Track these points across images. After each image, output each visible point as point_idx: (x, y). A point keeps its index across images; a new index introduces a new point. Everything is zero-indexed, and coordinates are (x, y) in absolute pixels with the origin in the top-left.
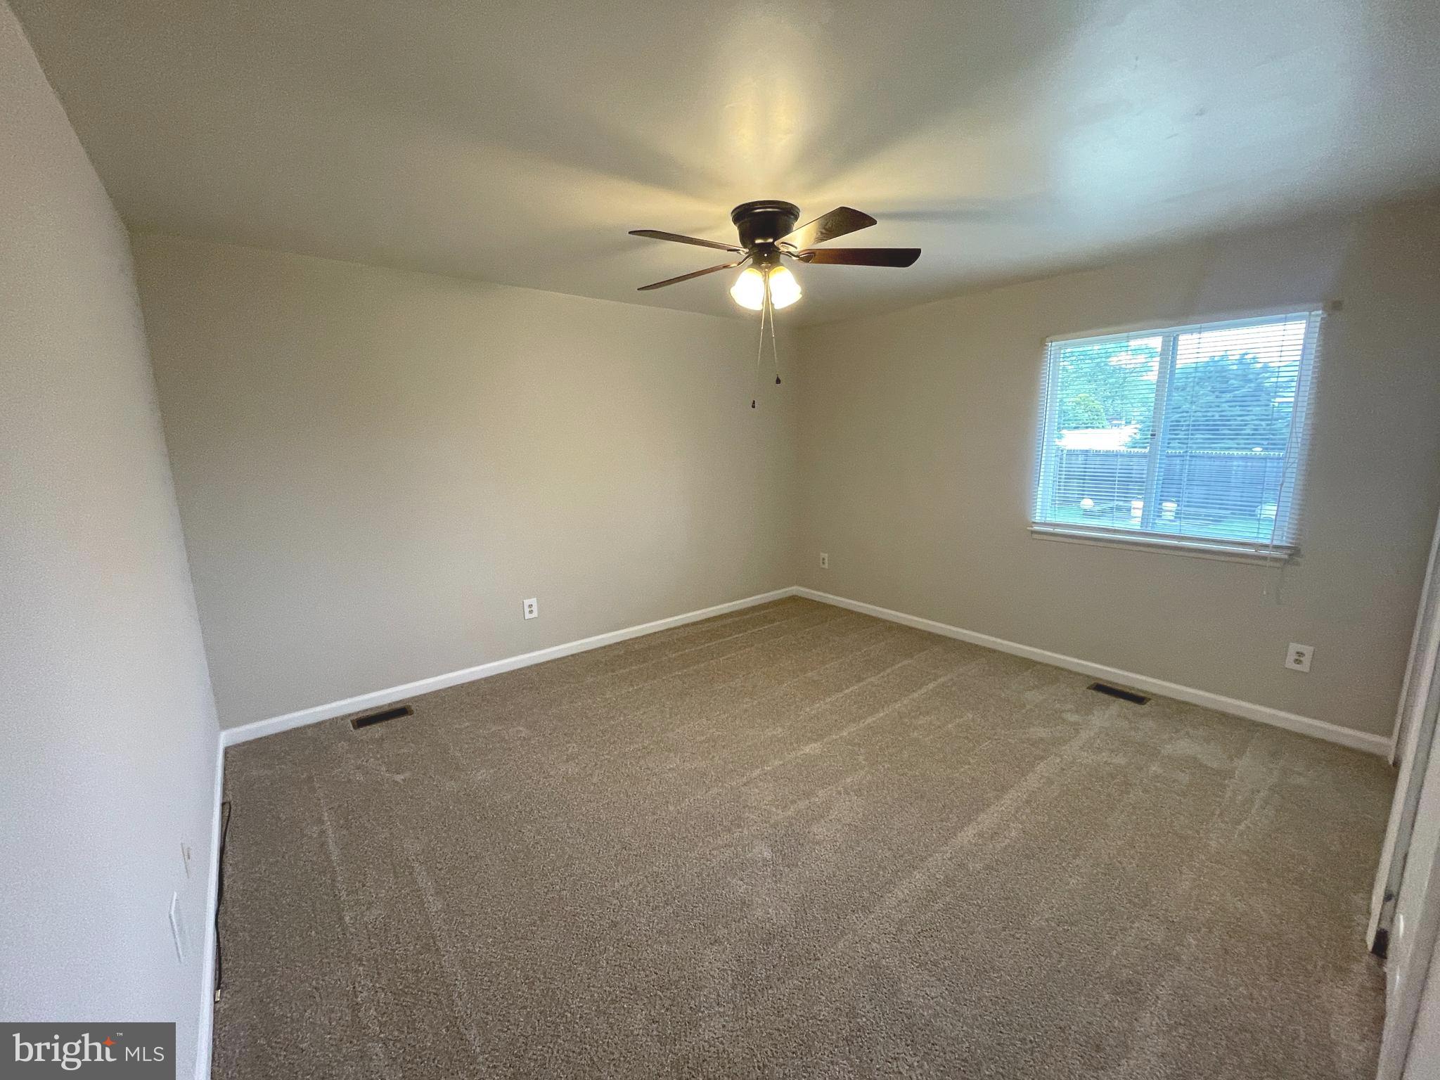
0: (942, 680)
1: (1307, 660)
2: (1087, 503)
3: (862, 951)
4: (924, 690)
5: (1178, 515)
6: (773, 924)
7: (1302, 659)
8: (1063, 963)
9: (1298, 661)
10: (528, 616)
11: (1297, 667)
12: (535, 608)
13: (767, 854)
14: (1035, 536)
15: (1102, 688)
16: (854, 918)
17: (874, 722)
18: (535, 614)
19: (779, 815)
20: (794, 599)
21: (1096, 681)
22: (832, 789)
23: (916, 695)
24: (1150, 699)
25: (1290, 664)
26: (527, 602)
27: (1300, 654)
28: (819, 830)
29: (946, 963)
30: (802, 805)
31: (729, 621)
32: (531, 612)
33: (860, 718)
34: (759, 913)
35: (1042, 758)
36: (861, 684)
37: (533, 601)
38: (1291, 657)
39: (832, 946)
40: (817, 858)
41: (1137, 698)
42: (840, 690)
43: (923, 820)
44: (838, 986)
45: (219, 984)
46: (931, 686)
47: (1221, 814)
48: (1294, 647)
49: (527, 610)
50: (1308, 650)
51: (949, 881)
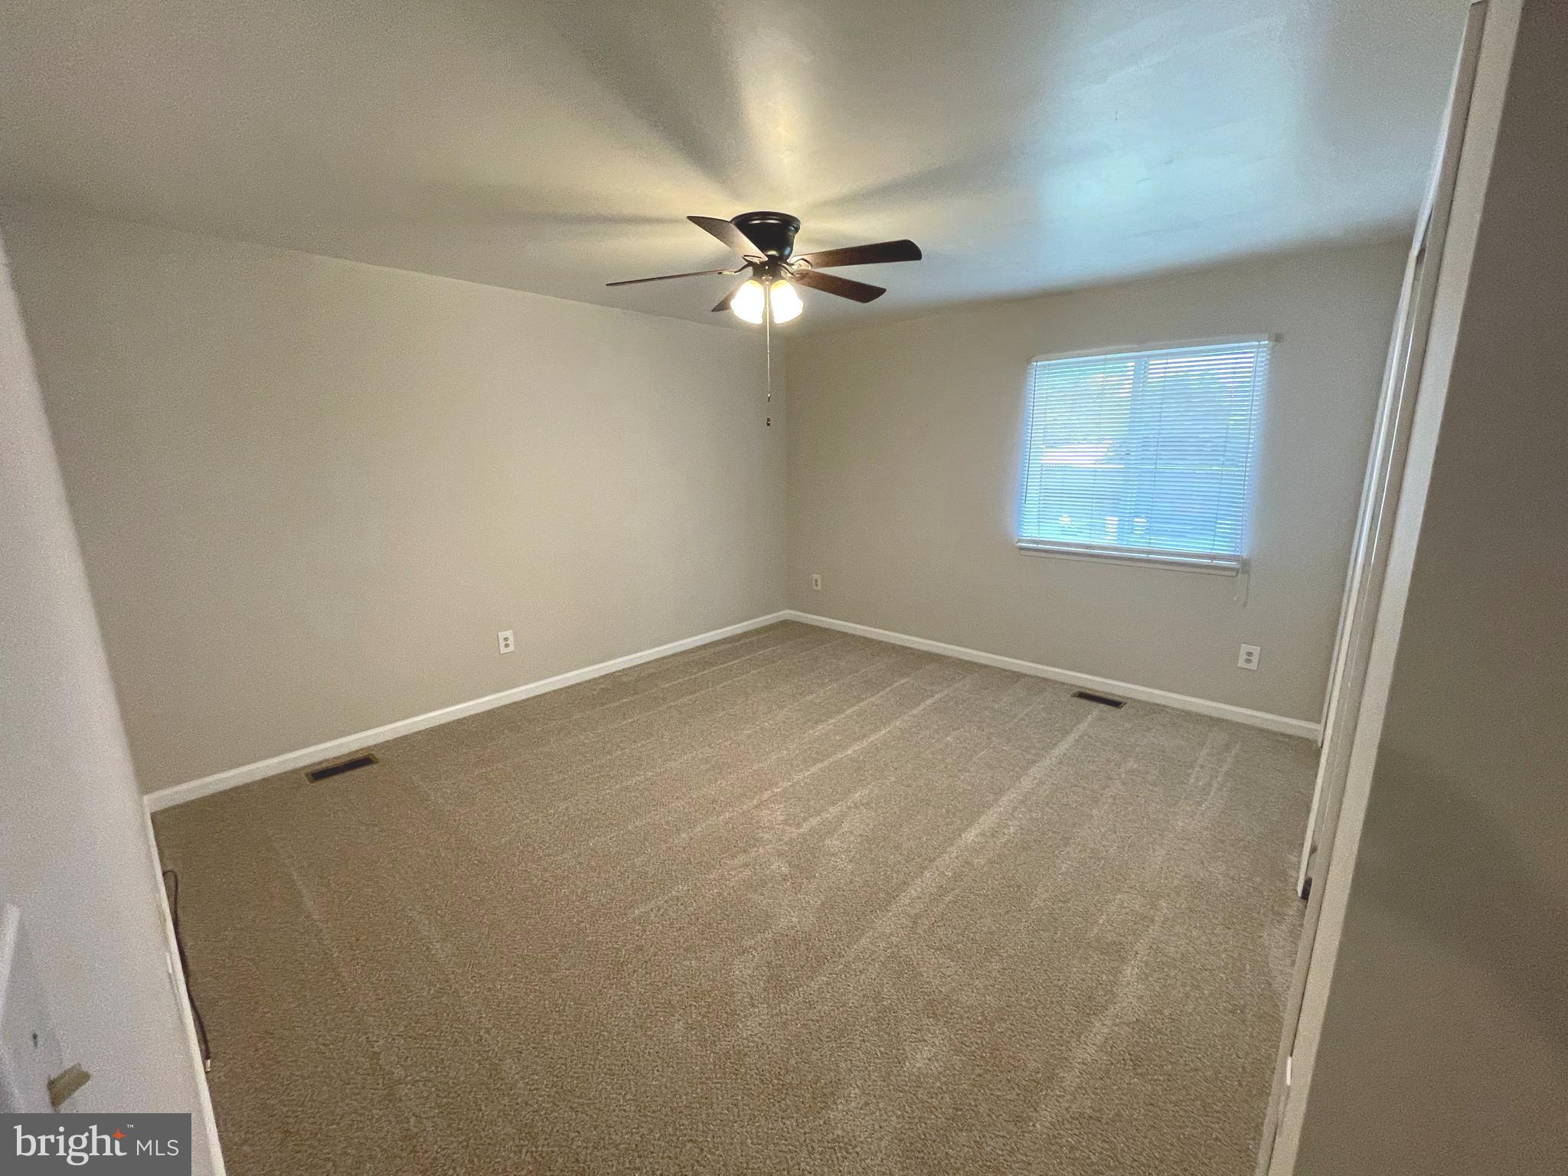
0: (937, 696)
1: (1255, 659)
2: (1065, 520)
3: (882, 945)
4: (922, 707)
5: (1149, 531)
6: (797, 931)
7: (1250, 658)
8: (1059, 934)
9: (1248, 661)
10: (503, 650)
11: (1247, 666)
12: (511, 642)
13: (785, 869)
14: (1022, 552)
15: (1085, 696)
16: (873, 917)
17: (877, 740)
18: (511, 648)
19: (793, 832)
20: (785, 623)
21: (1081, 690)
22: (841, 805)
23: (915, 712)
24: (1126, 703)
25: (1241, 663)
26: (502, 635)
27: (1250, 654)
28: (832, 843)
29: (959, 946)
30: (814, 821)
31: (722, 647)
32: (507, 646)
33: (864, 736)
34: (783, 922)
35: (1034, 762)
36: (861, 704)
37: (509, 634)
38: (1243, 657)
39: (855, 943)
40: (834, 868)
41: (1115, 704)
42: (841, 711)
43: (930, 825)
44: (863, 977)
45: (206, 1055)
46: (929, 702)
47: (1186, 798)
48: (1245, 648)
49: (502, 643)
50: (1256, 650)
51: (957, 877)
